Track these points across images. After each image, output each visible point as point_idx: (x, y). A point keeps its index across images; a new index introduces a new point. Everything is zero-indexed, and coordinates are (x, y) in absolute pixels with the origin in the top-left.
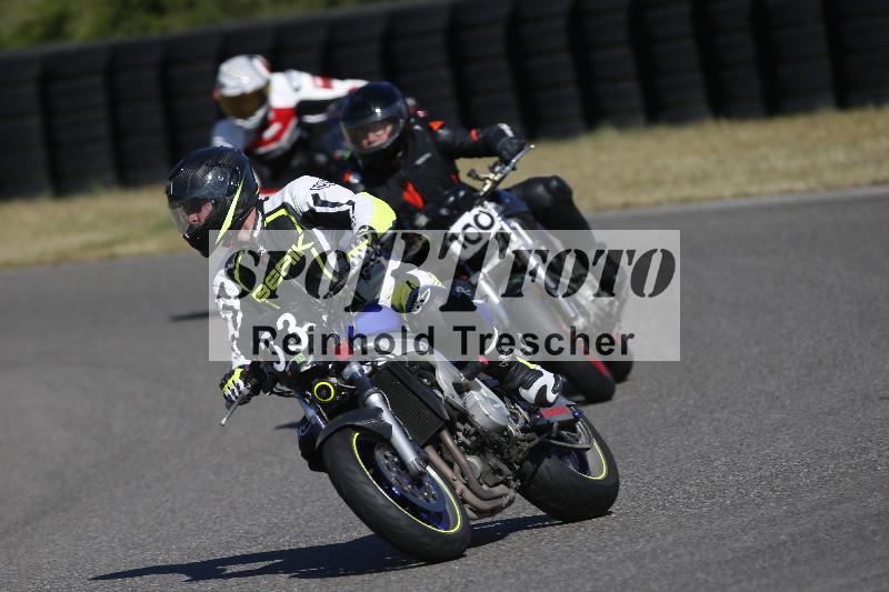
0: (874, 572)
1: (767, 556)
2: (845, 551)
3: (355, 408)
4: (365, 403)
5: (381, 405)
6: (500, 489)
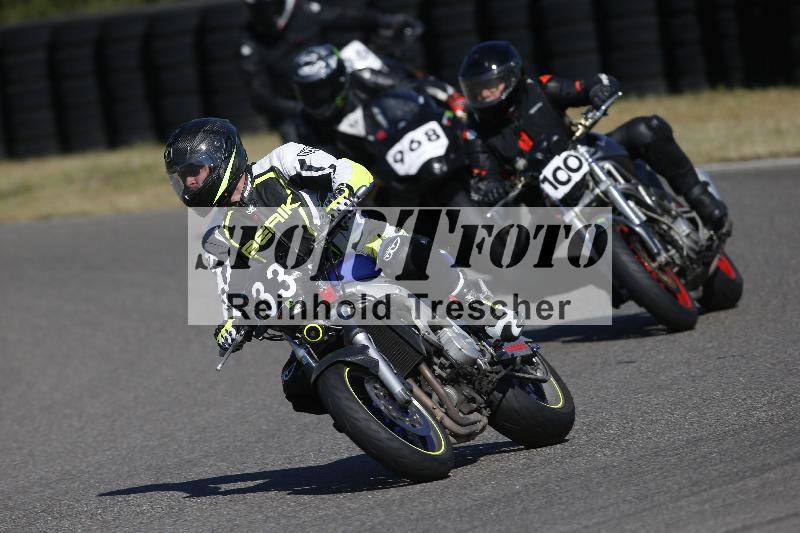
0: (596, 520)
2: (571, 501)
3: (343, 346)
4: (351, 342)
5: (366, 343)
6: (475, 416)
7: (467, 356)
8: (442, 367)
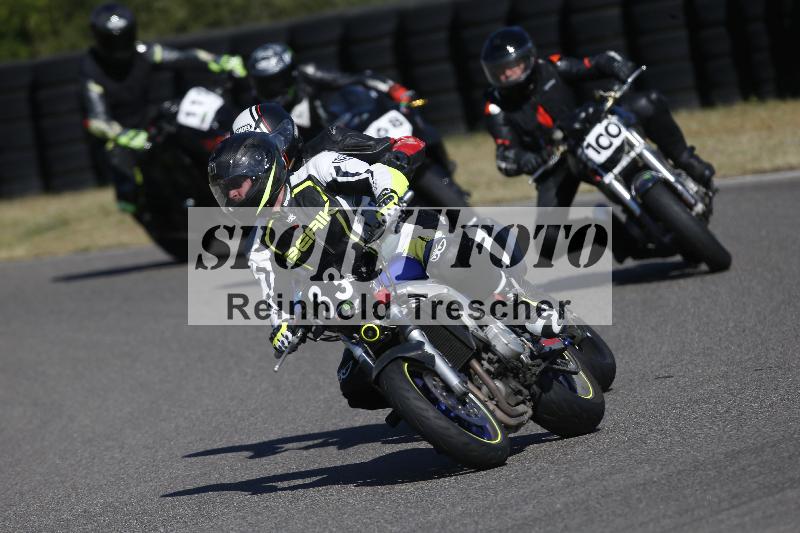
1: (543, 523)
2: (611, 518)
3: (399, 343)
4: (407, 339)
5: (420, 338)
6: (521, 408)
7: (512, 350)
8: (490, 361)
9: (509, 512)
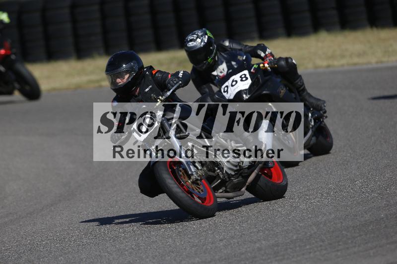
1: (375, 224)
9: (358, 218)
